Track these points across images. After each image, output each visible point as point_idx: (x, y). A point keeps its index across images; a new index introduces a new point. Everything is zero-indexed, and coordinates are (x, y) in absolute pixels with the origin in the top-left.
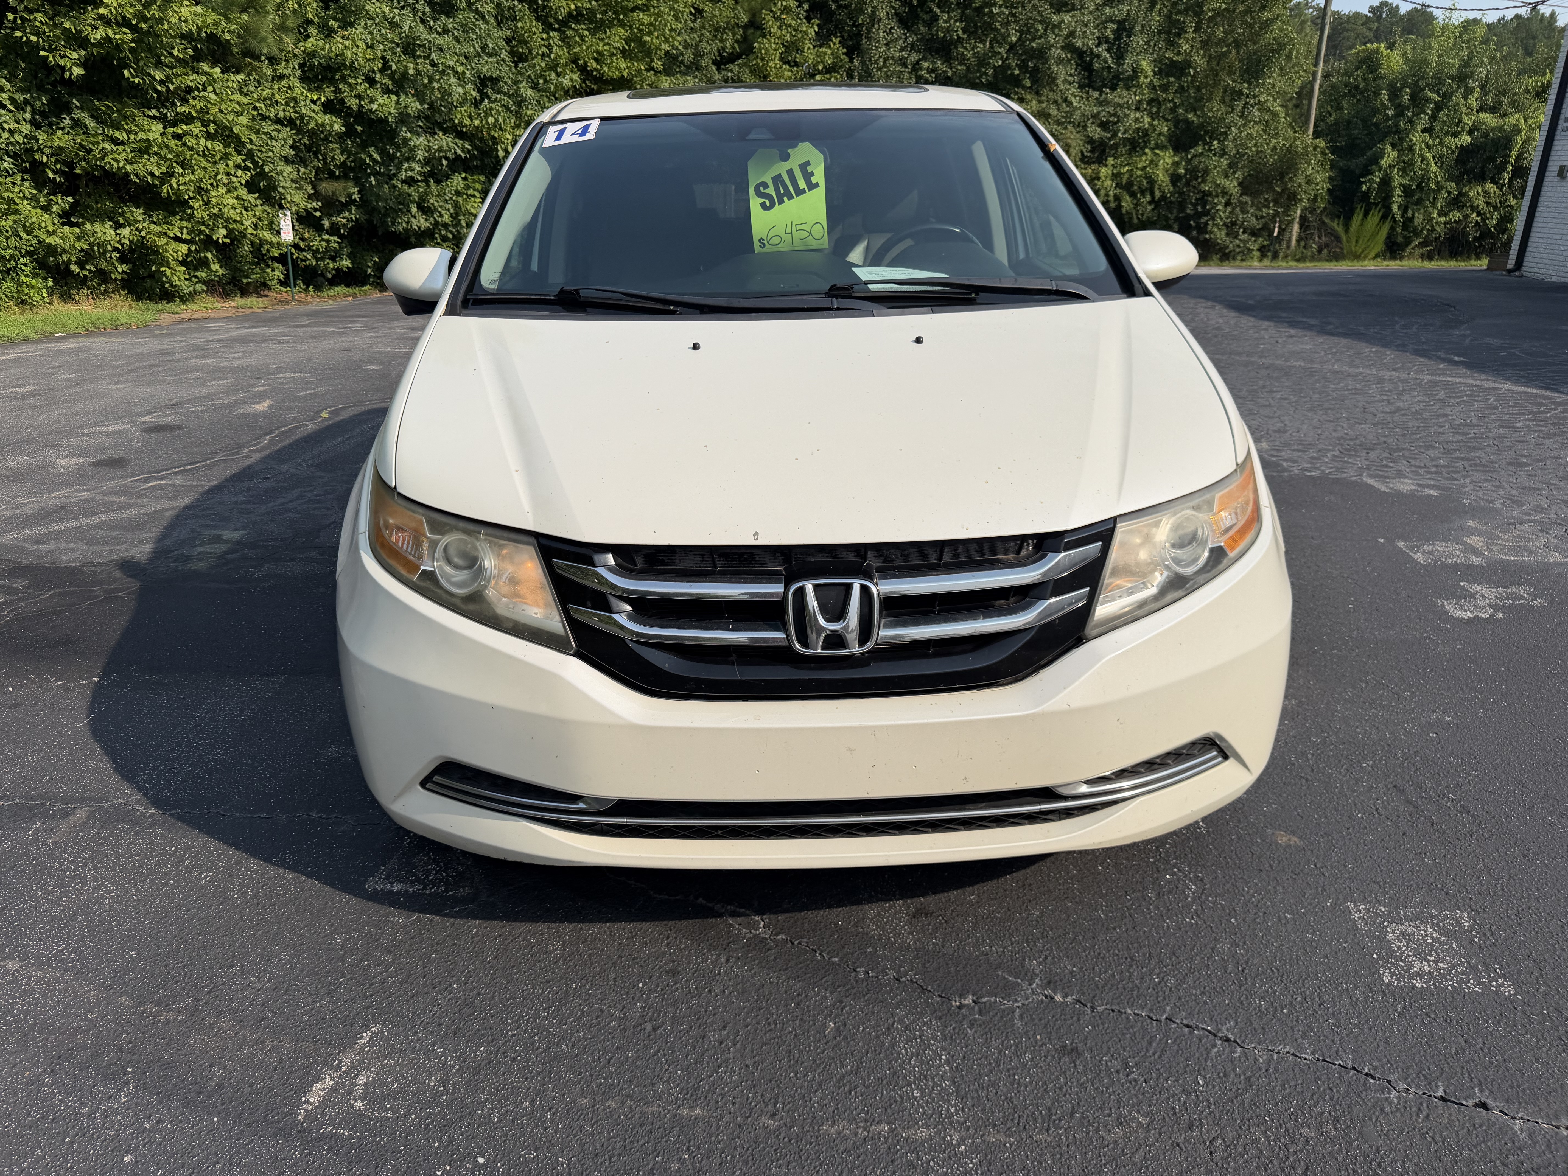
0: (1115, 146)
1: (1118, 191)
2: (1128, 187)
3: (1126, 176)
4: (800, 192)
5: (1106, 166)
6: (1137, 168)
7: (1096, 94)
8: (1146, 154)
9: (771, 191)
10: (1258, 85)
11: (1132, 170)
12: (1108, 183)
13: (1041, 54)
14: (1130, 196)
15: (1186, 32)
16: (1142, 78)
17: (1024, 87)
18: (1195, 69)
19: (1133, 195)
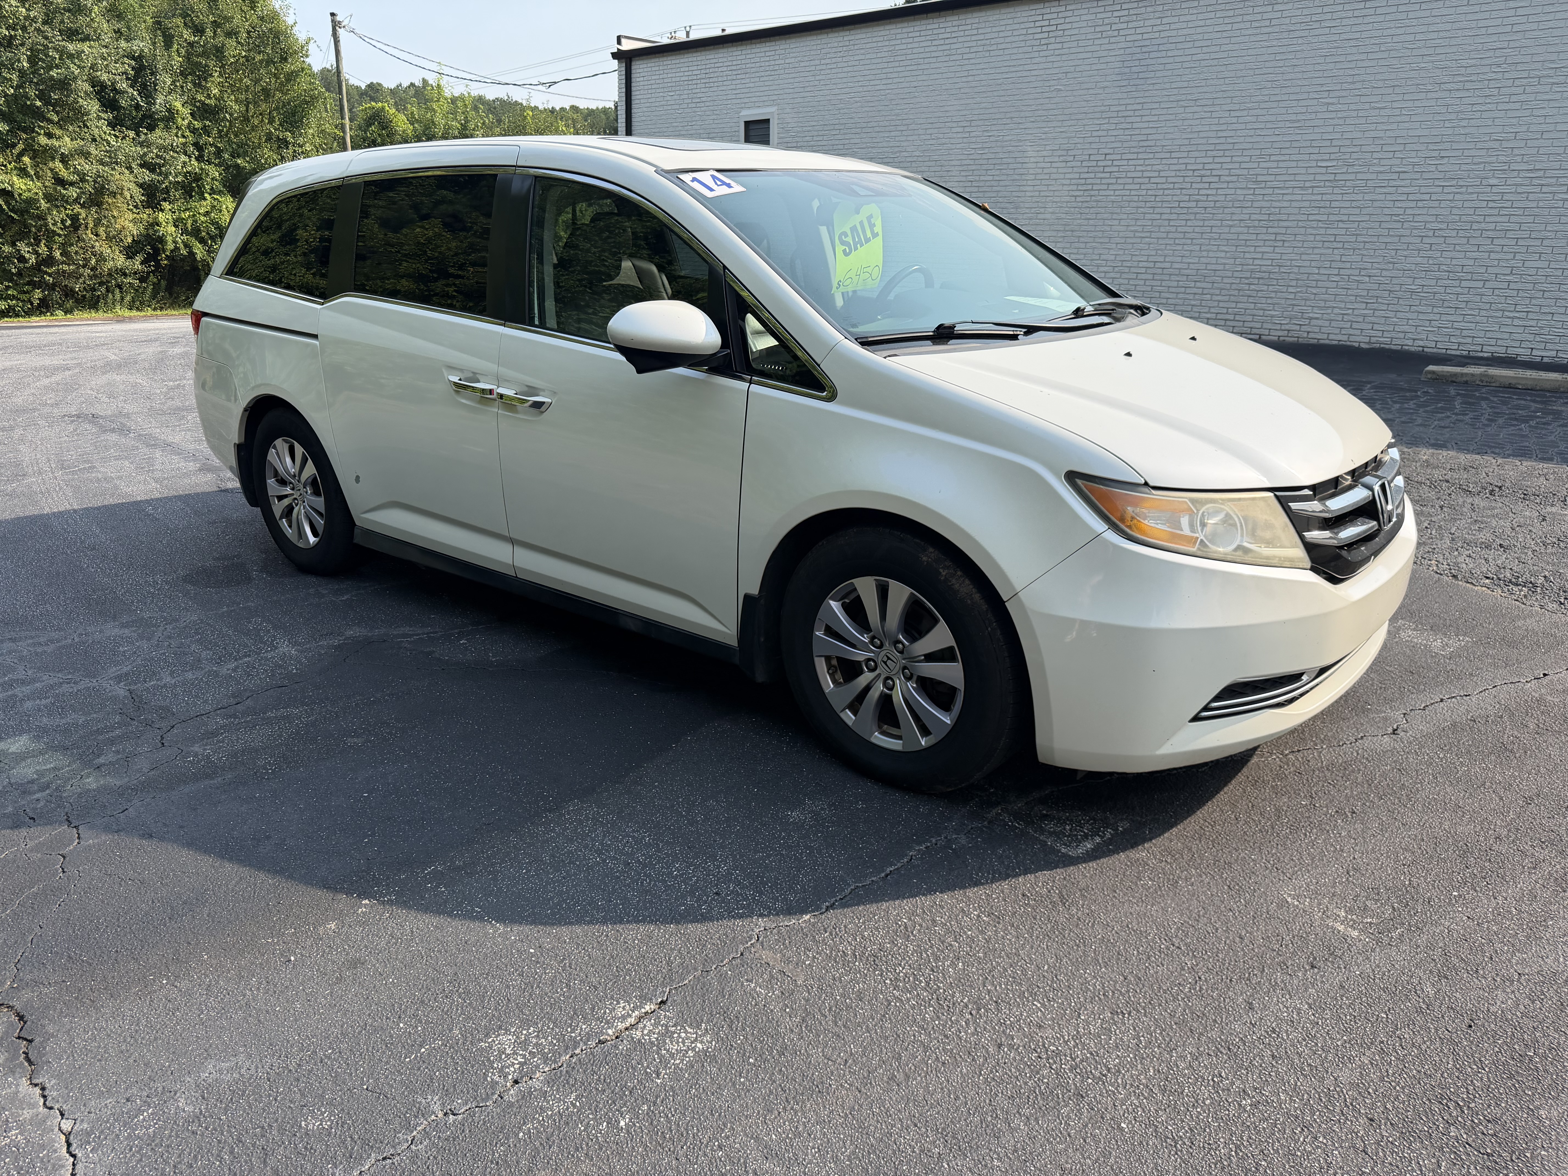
0: (167, 191)
1: (185, 237)
2: (196, 233)
3: (190, 222)
4: (868, 240)
5: (162, 210)
6: (199, 213)
7: (132, 134)
8: (205, 199)
9: (849, 239)
10: (301, 135)
11: (194, 216)
12: (171, 229)
13: (64, 84)
14: (200, 243)
15: (211, 75)
16: (180, 119)
17: (50, 121)
18: (231, 115)
19: (202, 241)
